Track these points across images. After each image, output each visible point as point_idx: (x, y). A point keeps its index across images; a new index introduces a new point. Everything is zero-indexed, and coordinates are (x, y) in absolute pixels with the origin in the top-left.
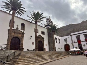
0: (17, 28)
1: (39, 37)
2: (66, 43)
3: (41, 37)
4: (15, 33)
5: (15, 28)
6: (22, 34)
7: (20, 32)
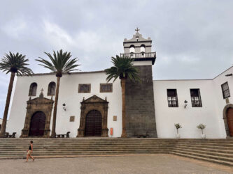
0: (42, 95)
1: (92, 100)
2: (227, 101)
3: (97, 100)
4: (36, 104)
5: (38, 95)
6: (50, 103)
7: (47, 101)
